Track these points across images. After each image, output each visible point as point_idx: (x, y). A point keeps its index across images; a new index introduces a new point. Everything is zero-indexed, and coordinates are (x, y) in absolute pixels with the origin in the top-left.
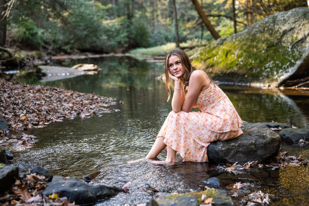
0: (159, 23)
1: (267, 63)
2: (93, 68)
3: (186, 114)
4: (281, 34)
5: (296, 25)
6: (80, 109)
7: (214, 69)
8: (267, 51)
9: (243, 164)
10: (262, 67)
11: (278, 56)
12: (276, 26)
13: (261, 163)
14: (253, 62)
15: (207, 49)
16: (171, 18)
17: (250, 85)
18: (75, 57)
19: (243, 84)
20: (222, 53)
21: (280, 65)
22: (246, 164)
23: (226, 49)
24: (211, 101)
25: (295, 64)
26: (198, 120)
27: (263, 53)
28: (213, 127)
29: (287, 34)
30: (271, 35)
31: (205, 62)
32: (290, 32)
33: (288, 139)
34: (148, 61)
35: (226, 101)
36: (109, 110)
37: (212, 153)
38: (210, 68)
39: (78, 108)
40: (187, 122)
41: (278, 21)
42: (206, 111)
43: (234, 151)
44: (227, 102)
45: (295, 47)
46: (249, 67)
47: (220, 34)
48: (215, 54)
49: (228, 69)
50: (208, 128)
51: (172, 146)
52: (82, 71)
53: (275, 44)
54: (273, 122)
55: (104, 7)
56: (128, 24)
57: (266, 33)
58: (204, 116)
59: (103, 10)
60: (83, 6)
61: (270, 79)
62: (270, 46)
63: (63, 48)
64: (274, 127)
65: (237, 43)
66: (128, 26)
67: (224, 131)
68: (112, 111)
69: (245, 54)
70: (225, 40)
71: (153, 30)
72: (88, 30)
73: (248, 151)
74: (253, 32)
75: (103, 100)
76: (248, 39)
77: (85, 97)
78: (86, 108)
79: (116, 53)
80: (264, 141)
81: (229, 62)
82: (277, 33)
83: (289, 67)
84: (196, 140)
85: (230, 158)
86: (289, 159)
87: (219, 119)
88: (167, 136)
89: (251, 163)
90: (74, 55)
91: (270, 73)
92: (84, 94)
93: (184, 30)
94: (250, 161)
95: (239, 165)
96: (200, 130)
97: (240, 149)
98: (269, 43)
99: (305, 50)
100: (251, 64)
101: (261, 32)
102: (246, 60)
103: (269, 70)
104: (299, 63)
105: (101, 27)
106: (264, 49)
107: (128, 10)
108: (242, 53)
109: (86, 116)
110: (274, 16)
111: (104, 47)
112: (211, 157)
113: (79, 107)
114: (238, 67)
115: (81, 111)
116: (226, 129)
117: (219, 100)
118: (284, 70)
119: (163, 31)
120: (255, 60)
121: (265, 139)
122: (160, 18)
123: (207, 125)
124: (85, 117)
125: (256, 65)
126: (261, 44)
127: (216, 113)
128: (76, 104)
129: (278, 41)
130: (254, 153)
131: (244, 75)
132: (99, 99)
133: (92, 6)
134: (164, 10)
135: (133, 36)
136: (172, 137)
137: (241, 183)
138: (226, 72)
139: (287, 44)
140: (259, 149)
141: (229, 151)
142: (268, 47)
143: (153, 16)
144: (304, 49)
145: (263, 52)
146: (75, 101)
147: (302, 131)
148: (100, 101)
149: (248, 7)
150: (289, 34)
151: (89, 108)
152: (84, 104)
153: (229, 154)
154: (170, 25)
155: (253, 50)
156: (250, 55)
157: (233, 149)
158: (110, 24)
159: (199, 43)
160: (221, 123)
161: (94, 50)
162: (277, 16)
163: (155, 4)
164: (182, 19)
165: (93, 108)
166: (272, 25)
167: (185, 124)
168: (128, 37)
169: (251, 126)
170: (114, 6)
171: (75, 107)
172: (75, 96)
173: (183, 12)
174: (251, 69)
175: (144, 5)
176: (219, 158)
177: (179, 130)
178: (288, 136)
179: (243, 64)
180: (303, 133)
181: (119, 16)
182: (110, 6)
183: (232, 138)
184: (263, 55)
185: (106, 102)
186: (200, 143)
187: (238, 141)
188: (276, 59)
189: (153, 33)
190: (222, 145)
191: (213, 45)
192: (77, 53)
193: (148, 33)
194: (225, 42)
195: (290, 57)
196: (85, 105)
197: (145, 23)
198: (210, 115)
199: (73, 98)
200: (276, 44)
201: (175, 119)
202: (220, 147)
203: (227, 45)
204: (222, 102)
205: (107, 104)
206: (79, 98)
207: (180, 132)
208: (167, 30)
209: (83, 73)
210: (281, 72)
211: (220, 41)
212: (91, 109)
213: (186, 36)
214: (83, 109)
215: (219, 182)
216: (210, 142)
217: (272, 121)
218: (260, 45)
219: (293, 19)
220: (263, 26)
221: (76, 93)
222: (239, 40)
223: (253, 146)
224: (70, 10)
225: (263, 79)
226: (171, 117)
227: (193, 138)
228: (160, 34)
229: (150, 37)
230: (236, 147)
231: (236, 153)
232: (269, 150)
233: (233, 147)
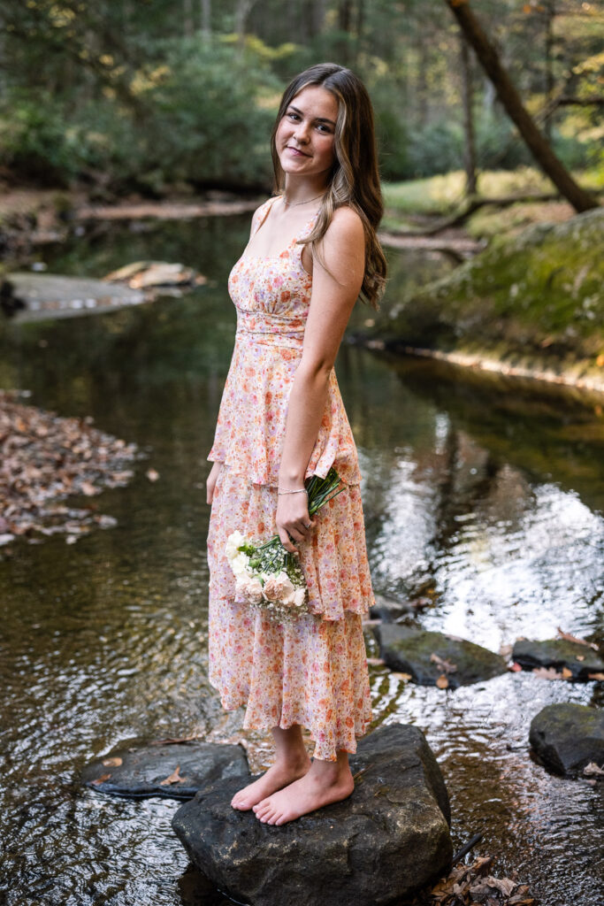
43: (275, 871)
73: (323, 874)
80: (384, 841)
85: (259, 896)
90: (172, 203)
97: (297, 866)
121: (386, 836)
130: (346, 883)
140: (364, 870)
153: (257, 880)
157: (272, 864)
187: (292, 837)
192: (180, 196)
223: (342, 860)
230: (283, 856)
231: (280, 880)
232: (398, 877)
233: (273, 855)
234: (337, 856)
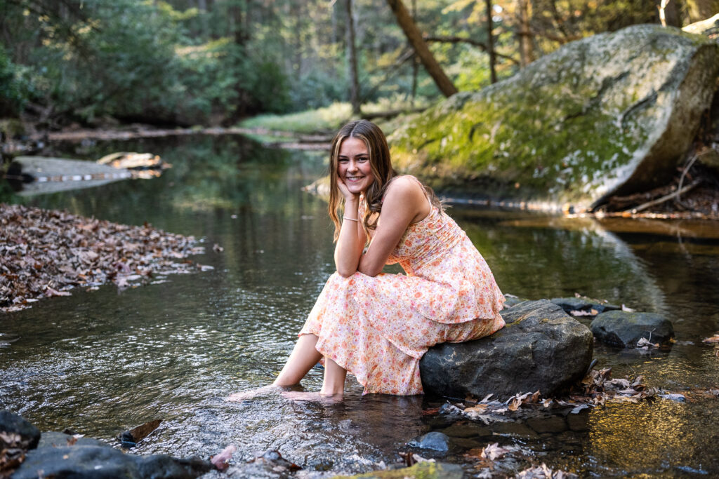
0: (313, 55)
1: (566, 155)
2: (150, 163)
3: (371, 280)
4: (599, 88)
5: (633, 65)
6: (114, 266)
7: (441, 168)
8: (565, 126)
9: (505, 400)
10: (553, 163)
11: (592, 139)
12: (586, 68)
13: (548, 397)
14: (534, 152)
15: (424, 120)
16: (341, 44)
17: (526, 206)
18: (106, 135)
19: (511, 205)
20: (461, 130)
21: (597, 159)
22: (512, 400)
23: (471, 122)
24: (431, 248)
25: (632, 157)
26: (398, 294)
27: (556, 132)
28: (434, 309)
29: (612, 88)
30: (575, 87)
31: (421, 151)
32: (618, 84)
33: (611, 338)
34: (285, 146)
35: (467, 247)
36: (186, 267)
37: (431, 373)
38: (433, 165)
39: (111, 263)
40: (373, 298)
41: (592, 55)
42: (419, 272)
43: (484, 368)
44: (469, 250)
45: (631, 119)
46: (524, 164)
47: (458, 83)
48: (444, 132)
49: (474, 169)
50: (423, 313)
51: (335, 357)
52: (123, 169)
53: (584, 110)
54: (578, 296)
55: (179, 15)
56: (238, 55)
57: (564, 84)
58: (413, 285)
59: (177, 21)
60: (127, 11)
61: (573, 194)
62: (574, 115)
63: (77, 112)
64: (580, 310)
65: (496, 106)
66: (238, 62)
67: (462, 321)
68: (194, 270)
69: (514, 133)
70: (467, 98)
71: (298, 71)
72: (138, 69)
73: (516, 368)
74: (534, 81)
75: (172, 242)
76: (521, 97)
77: (128, 235)
78: (130, 261)
79: (208, 126)
80: (555, 344)
81: (477, 152)
82: (589, 85)
83: (617, 164)
84: (393, 342)
85: (474, 385)
86: (612, 386)
87: (447, 291)
88: (324, 334)
89: (524, 396)
90: (105, 130)
91: (573, 179)
92: (127, 227)
93: (373, 73)
94: (521, 393)
95: (495, 402)
96: (404, 317)
97: (498, 364)
98: (571, 107)
99: (653, 125)
100: (529, 156)
101: (552, 82)
102: (518, 147)
103: (570, 170)
104: (639, 155)
105: (172, 63)
106: (558, 122)
107: (238, 21)
108: (507, 131)
109: (129, 281)
110: (583, 45)
111: (178, 111)
112: (430, 384)
113: (113, 261)
114: (498, 165)
115: (116, 270)
116: (465, 314)
117: (450, 246)
118: (605, 173)
119: (321, 75)
120: (539, 147)
121: (557, 340)
122: (314, 42)
123: (419, 305)
124: (126, 284)
125: (540, 158)
126: (553, 110)
127: (444, 275)
128: (105, 251)
129: (593, 102)
130: (531, 373)
131: (512, 183)
132: (162, 239)
133: (149, 12)
134: (323, 23)
135: (249, 86)
136: (336, 336)
137: (498, 446)
138: (470, 176)
139: (613, 112)
140: (543, 363)
141: (471, 367)
142: (569, 117)
143: (298, 37)
144: (652, 122)
145: (557, 128)
146: (102, 244)
147: (643, 319)
148: (164, 244)
149: (522, 22)
150: (618, 88)
151: (138, 262)
152: (124, 251)
153: (472, 376)
154: (338, 60)
155: (533, 123)
156: (527, 135)
157: (482, 364)
158: (194, 57)
159: (408, 105)
160: (454, 301)
161: (154, 120)
162: (588, 45)
163: (303, 9)
164: (367, 46)
165: (147, 262)
166: (578, 64)
167: (366, 304)
168: (236, 87)
169: (524, 308)
170: (203, 12)
171: (102, 259)
172: (104, 233)
173: (370, 28)
174: (529, 168)
175: (277, 10)
176: (447, 386)
177: (354, 318)
178: (611, 330)
179: (510, 156)
180: (646, 323)
181: (215, 37)
182: (193, 11)
183: (480, 336)
184: (557, 135)
185: (180, 246)
186: (403, 349)
187: (493, 345)
188: (587, 145)
189: (297, 78)
190: (455, 353)
191: (440, 110)
192: (111, 125)
193: (285, 78)
194: (467, 105)
195: (619, 141)
196: (129, 255)
197: (279, 55)
198: (427, 282)
199: (97, 238)
200: (588, 109)
201: (343, 293)
202: (450, 358)
203: (471, 110)
204: (458, 249)
205: (182, 252)
206: (113, 237)
207: (356, 324)
208: (332, 72)
209: (124, 175)
210: (598, 177)
211: (457, 102)
212: (142, 264)
213: (376, 88)
214: (122, 264)
215: (448, 444)
216: (427, 347)
217: (576, 294)
218: (549, 113)
219: (627, 51)
220: (557, 67)
221: (105, 223)
222: (500, 101)
223: (529, 357)
224: (95, 19)
225: (556, 192)
226: (334, 287)
227: (387, 337)
228: (315, 80)
229: (290, 88)
230: (488, 358)
231: (488, 374)
232: (565, 366)
233: (482, 358)
234: (525, 355)
